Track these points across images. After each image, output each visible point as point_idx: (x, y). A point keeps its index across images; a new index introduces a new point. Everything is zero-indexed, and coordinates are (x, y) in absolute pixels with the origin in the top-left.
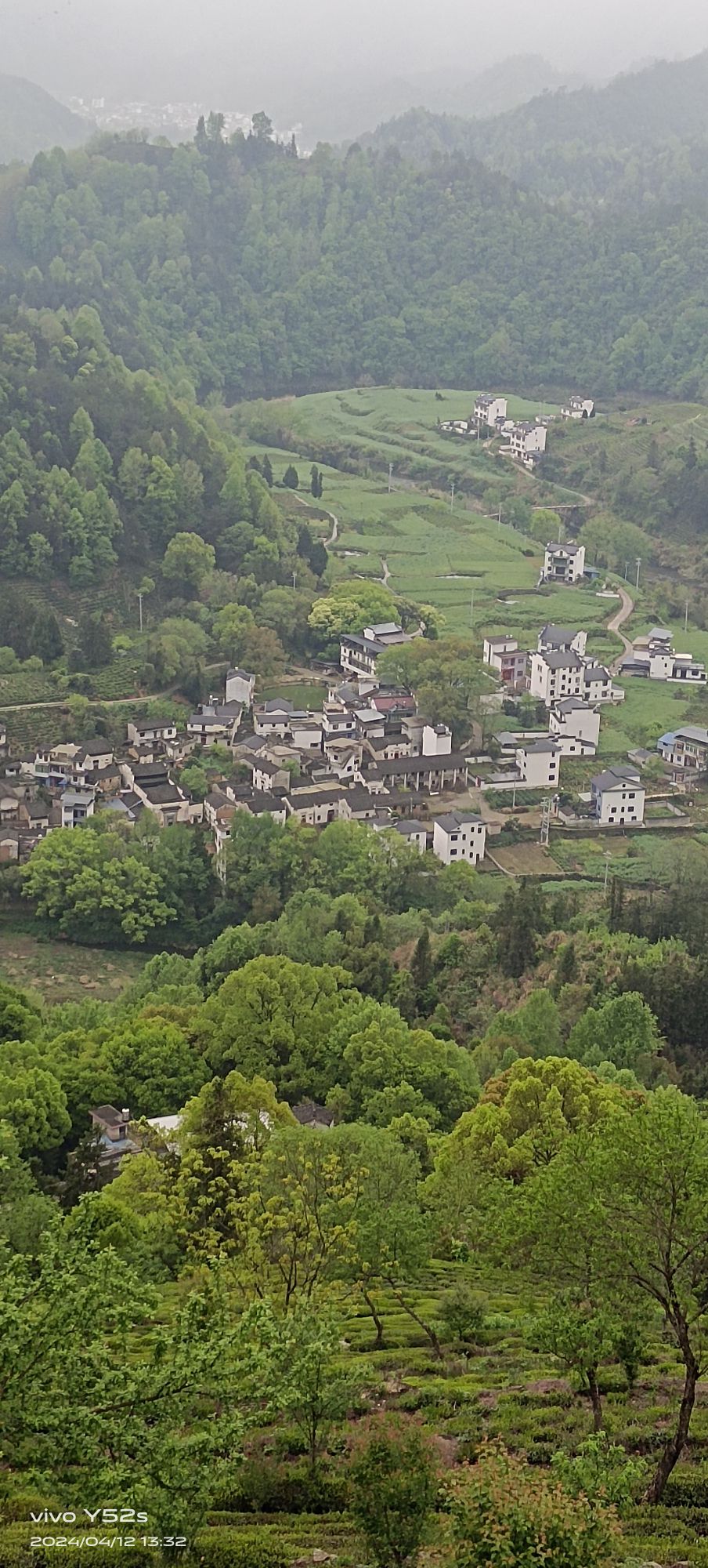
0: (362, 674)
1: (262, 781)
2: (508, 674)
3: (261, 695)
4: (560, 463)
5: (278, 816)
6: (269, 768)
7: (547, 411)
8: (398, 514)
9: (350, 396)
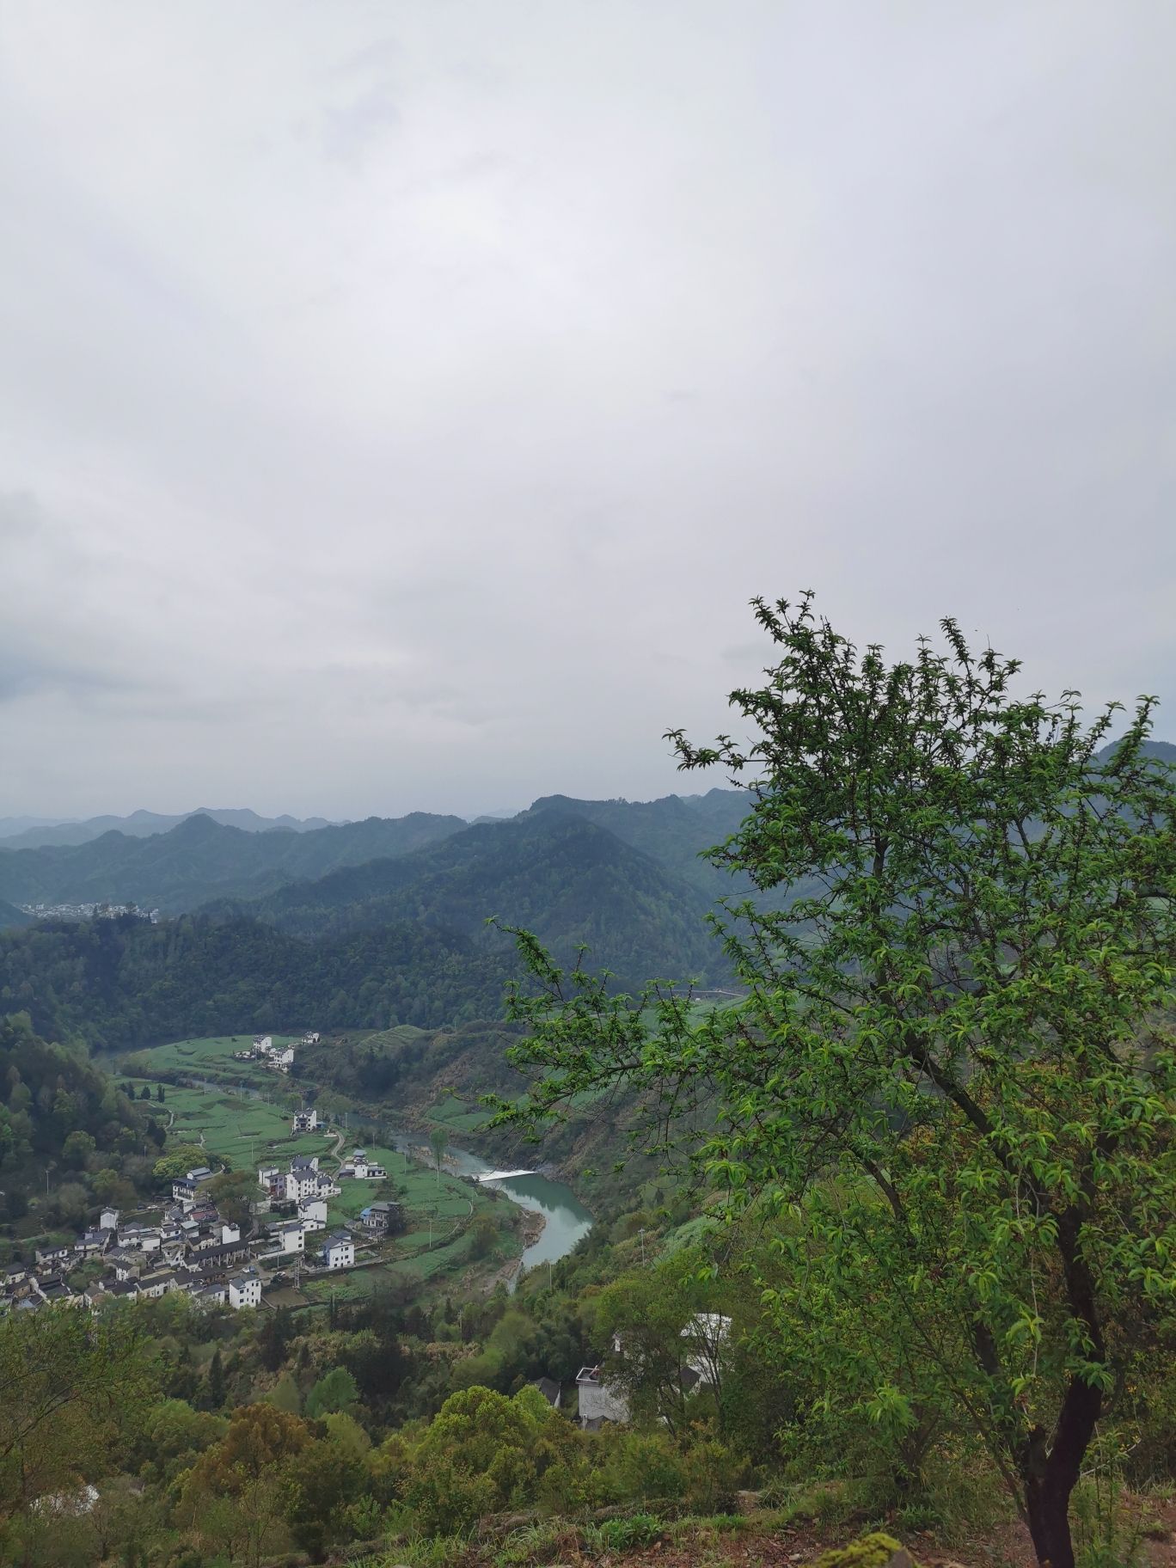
0: (186, 1201)
1: (122, 1275)
2: (273, 1188)
3: (123, 1222)
4: (302, 1067)
5: (131, 1295)
6: (126, 1266)
7: (294, 1042)
8: (210, 1106)
9: (184, 1046)
